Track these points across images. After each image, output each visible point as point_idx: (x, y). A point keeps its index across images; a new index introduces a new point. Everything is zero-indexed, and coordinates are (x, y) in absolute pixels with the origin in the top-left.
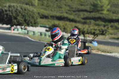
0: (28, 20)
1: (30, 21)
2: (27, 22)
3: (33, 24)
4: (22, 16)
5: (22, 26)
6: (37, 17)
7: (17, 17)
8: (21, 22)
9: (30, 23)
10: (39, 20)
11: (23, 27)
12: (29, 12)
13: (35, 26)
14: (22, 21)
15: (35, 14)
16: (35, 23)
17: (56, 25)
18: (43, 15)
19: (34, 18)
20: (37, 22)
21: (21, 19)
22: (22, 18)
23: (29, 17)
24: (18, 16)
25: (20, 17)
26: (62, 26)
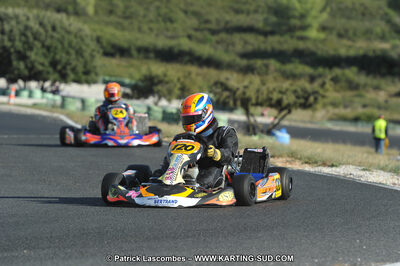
0: (64, 61)
1: (68, 63)
2: (59, 67)
3: (81, 74)
4: (44, 51)
5: (45, 80)
6: (93, 50)
7: (28, 53)
8: (40, 68)
9: (69, 72)
10: (100, 61)
11: (47, 84)
12: (67, 36)
13: (88, 82)
14: (43, 64)
15: (88, 41)
16: (87, 73)
17: (157, 76)
18: (114, 46)
19: (83, 57)
20: (95, 67)
21: (41, 59)
22: (45, 56)
23: (68, 53)
24: (31, 48)
25: (36, 54)
26: (175, 80)
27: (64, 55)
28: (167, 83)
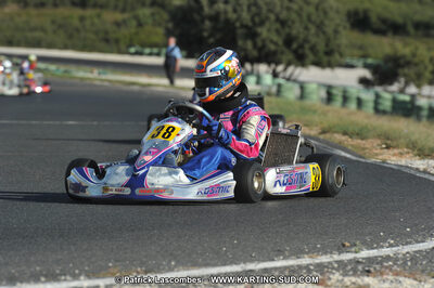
0: (302, 36)
1: (306, 40)
2: (295, 46)
3: (321, 54)
4: (278, 26)
5: (277, 63)
6: (338, 25)
7: (259, 30)
8: (272, 47)
9: (307, 52)
11: (280, 68)
12: (305, 7)
13: (330, 65)
14: (276, 44)
15: (332, 14)
16: (329, 53)
18: (384, 21)
19: (324, 33)
20: (339, 46)
21: (275, 38)
22: (277, 31)
23: (306, 28)
24: (262, 23)
25: (269, 30)
26: (427, 61)
27: (301, 30)
28: (416, 65)
